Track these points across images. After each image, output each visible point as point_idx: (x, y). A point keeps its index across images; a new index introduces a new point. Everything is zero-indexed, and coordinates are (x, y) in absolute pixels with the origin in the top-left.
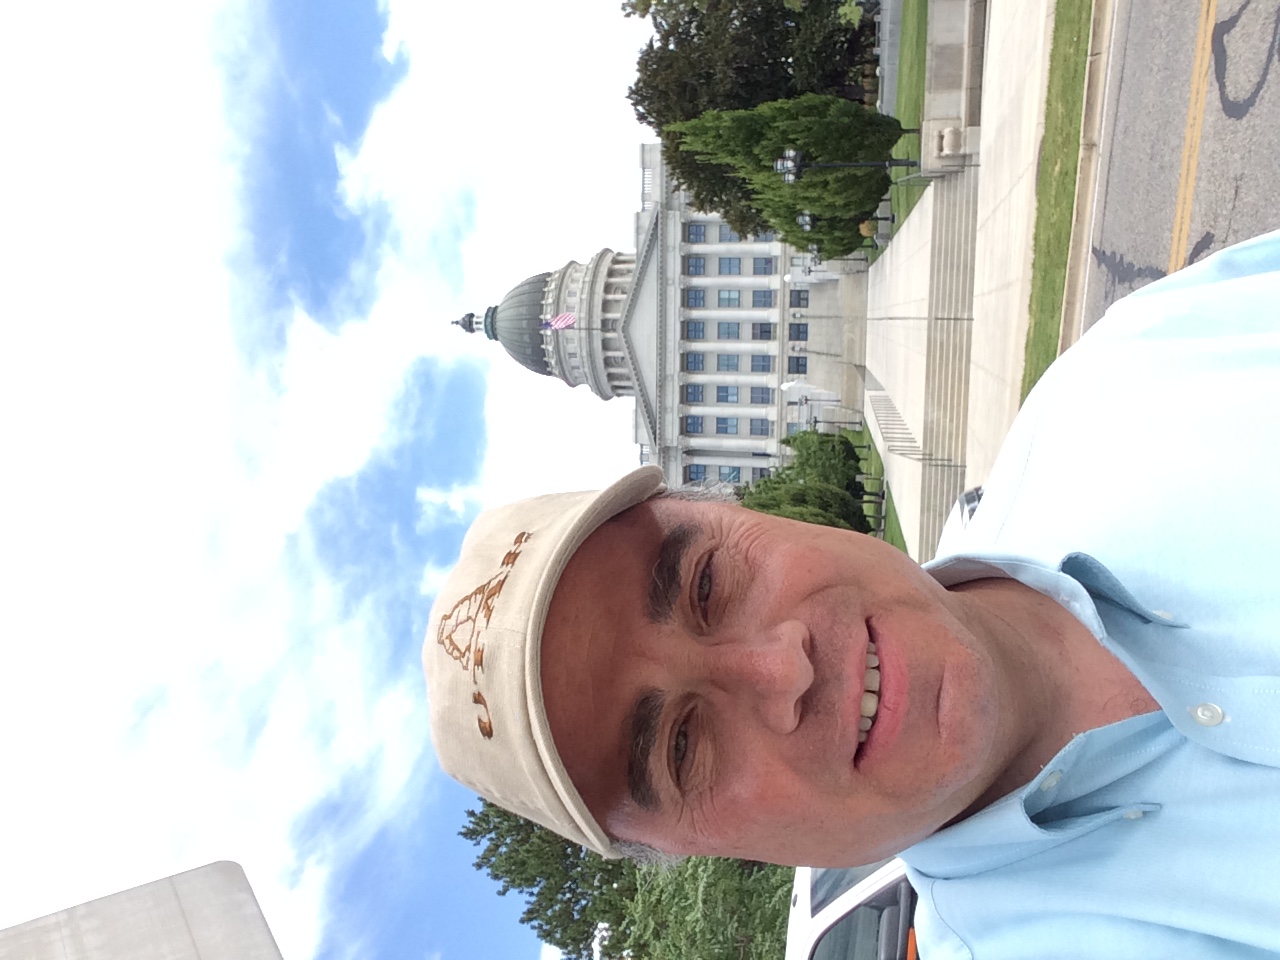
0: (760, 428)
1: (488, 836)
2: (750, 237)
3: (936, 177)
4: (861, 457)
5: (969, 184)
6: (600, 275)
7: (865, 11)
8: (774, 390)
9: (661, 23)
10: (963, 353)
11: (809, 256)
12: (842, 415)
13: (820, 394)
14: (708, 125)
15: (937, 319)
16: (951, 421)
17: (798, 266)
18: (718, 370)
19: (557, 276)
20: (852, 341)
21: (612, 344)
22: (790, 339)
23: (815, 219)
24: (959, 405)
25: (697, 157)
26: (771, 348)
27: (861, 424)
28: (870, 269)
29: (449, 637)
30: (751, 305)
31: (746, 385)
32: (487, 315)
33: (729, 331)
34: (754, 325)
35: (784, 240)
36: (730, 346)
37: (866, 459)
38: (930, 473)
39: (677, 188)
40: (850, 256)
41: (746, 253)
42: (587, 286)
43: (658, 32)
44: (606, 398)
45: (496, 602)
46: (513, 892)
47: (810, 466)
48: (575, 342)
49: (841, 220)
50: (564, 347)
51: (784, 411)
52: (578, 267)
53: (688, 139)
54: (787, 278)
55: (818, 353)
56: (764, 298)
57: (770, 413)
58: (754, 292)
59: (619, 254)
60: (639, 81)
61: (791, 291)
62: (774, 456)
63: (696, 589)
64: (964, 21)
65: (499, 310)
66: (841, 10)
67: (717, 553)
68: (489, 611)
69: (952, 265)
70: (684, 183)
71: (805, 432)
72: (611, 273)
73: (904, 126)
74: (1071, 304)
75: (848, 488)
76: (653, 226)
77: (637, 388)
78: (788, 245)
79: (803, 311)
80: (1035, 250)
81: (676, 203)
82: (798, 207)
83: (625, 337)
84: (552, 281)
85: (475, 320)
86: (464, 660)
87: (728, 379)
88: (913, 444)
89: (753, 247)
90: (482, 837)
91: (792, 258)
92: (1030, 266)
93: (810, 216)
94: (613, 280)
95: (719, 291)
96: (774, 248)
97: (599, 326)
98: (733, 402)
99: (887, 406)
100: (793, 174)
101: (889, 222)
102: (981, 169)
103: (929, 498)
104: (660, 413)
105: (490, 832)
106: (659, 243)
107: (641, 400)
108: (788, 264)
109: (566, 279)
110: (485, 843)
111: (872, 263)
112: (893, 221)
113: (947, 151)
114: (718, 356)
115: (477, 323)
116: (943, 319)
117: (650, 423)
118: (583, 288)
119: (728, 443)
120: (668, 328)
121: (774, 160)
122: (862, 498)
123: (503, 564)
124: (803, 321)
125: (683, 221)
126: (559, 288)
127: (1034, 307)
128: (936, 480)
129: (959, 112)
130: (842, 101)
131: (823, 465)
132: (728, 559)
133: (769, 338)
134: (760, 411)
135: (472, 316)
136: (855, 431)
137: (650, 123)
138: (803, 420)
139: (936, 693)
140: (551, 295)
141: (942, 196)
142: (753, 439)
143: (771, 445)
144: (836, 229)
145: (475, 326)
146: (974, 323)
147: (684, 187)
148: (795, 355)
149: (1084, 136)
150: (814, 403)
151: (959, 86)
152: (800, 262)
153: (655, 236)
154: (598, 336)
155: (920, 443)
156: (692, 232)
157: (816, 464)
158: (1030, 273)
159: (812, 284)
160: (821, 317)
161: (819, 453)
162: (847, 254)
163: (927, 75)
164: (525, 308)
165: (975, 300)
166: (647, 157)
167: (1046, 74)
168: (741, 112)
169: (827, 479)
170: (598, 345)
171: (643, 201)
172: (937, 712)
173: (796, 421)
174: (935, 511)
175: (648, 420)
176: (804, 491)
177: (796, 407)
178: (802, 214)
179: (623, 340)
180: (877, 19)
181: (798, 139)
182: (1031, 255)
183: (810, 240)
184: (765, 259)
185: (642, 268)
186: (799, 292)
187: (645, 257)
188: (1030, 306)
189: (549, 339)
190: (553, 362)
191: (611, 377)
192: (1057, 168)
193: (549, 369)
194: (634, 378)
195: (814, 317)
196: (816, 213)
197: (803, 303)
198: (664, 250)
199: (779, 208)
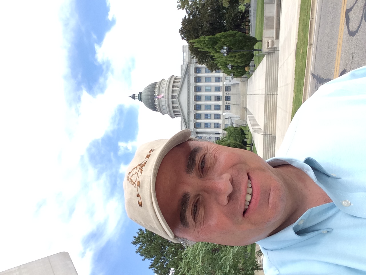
0: (217, 126)
1: (140, 244)
2: (214, 71)
3: (267, 54)
4: (246, 134)
5: (276, 56)
6: (171, 83)
7: (246, 7)
8: (221, 115)
9: (188, 11)
10: (275, 104)
11: (231, 77)
12: (240, 122)
13: (234, 116)
14: (202, 40)
15: (267, 94)
16: (272, 123)
17: (228, 79)
18: (205, 109)
19: (159, 83)
20: (243, 101)
21: (175, 102)
22: (226, 100)
23: (232, 66)
24: (274, 119)
25: (199, 49)
26: (220, 103)
27: (246, 124)
28: (248, 80)
29: (130, 178)
30: (214, 91)
31: (213, 114)
32: (139, 94)
33: (208, 98)
34: (215, 96)
35: (223, 72)
36: (208, 103)
37: (247, 134)
38: (266, 138)
39: (193, 58)
40: (242, 77)
41: (212, 76)
42: (167, 86)
43: (187, 14)
44: (173, 118)
45: (144, 168)
46: (147, 260)
47: (231, 136)
48: (164, 102)
49: (240, 66)
50: (161, 103)
51: (224, 121)
52: (165, 80)
53: (196, 44)
54: (225, 83)
55: (233, 104)
56: (218, 89)
57: (220, 121)
58: (215, 87)
59: (177, 77)
60: (182, 27)
61: (226, 87)
62: (221, 134)
63: (200, 165)
64: (274, 10)
65: (142, 93)
66: (239, 7)
67: (206, 155)
68: (142, 171)
69: (272, 79)
70: (195, 56)
71: (230, 127)
72: (174, 82)
73: (257, 40)
74: (306, 90)
75: (242, 143)
76: (186, 69)
77: (182, 115)
78: (225, 73)
79: (229, 92)
80: (295, 74)
81: (193, 62)
82: (227, 63)
83: (178, 100)
84: (157, 84)
85: (135, 96)
86: (134, 185)
87: (208, 112)
88: (261, 130)
89: (215, 74)
90: (138, 244)
91: (226, 77)
92: (294, 79)
93: (231, 65)
94: (175, 84)
95: (205, 87)
96: (221, 74)
97: (171, 97)
98: (209, 119)
99: (253, 119)
100: (226, 53)
101: (253, 67)
102: (280, 52)
103: (265, 145)
104: (188, 122)
105: (140, 242)
106: (188, 73)
107: (183, 118)
108: (225, 79)
109: (161, 84)
110: (139, 246)
111: (249, 79)
112: (255, 67)
113: (270, 47)
114: (205, 105)
115: (136, 97)
116: (269, 94)
117: (186, 125)
118: (166, 87)
119: (208, 130)
120: (191, 98)
121: (220, 50)
122: (246, 145)
123: (146, 158)
124: (229, 95)
125: (195, 67)
126: (160, 87)
127: (295, 90)
128: (267, 140)
129: (273, 36)
130: (240, 33)
131: (235, 136)
132: (209, 157)
133: (219, 100)
134: (217, 121)
135: (134, 95)
136: (244, 126)
137: (185, 39)
138: (229, 124)
139: (268, 195)
140: (157, 88)
141: (269, 59)
142: (215, 129)
143: (220, 131)
144: (238, 69)
145: (135, 98)
146: (278, 96)
147: (195, 57)
148: (227, 105)
149: (309, 42)
150: (232, 118)
151: (273, 28)
152: (228, 78)
153: (187, 72)
154: (171, 100)
155: (263, 130)
156: (197, 70)
157: (233, 136)
158: (294, 81)
159: (231, 85)
160: (234, 94)
161: (234, 133)
162: (242, 76)
163: (264, 25)
164: (150, 92)
165: (278, 88)
166: (184, 49)
167: (298, 25)
168: (211, 36)
169: (236, 140)
170: (170, 102)
171: (183, 62)
172: (269, 200)
173: (227, 124)
174: (267, 149)
175: (185, 124)
176: (230, 144)
177: (227, 120)
178: (229, 65)
179: (178, 101)
180: (249, 9)
181: (227, 44)
182: (294, 76)
183: (231, 72)
184: (218, 78)
185: (183, 80)
186: (228, 87)
187: (184, 77)
188: (294, 90)
189: (157, 101)
190: (158, 107)
191: (174, 112)
192: (301, 51)
193: (156, 110)
194: (181, 112)
195: (232, 94)
196: (233, 65)
197: (229, 90)
198: (189, 75)
199: (222, 63)
